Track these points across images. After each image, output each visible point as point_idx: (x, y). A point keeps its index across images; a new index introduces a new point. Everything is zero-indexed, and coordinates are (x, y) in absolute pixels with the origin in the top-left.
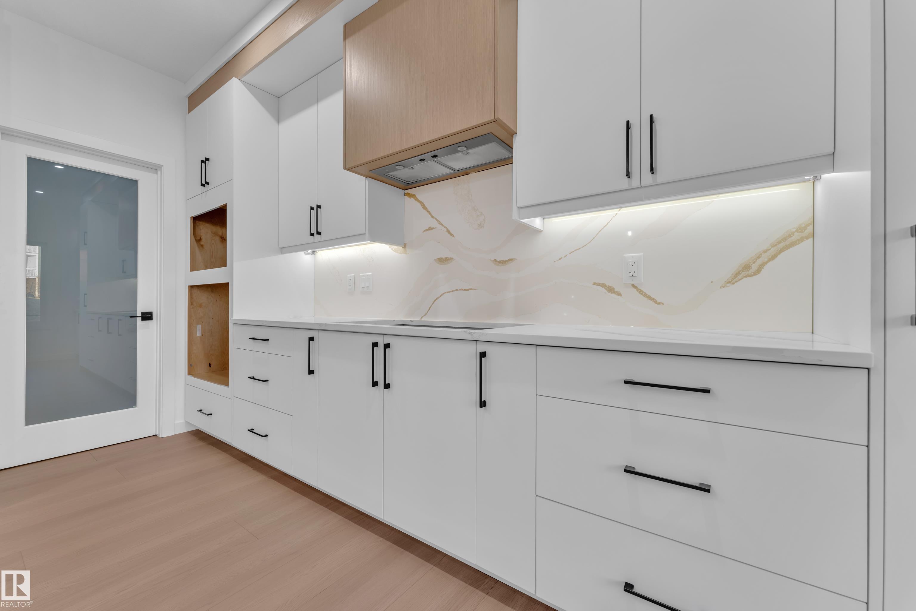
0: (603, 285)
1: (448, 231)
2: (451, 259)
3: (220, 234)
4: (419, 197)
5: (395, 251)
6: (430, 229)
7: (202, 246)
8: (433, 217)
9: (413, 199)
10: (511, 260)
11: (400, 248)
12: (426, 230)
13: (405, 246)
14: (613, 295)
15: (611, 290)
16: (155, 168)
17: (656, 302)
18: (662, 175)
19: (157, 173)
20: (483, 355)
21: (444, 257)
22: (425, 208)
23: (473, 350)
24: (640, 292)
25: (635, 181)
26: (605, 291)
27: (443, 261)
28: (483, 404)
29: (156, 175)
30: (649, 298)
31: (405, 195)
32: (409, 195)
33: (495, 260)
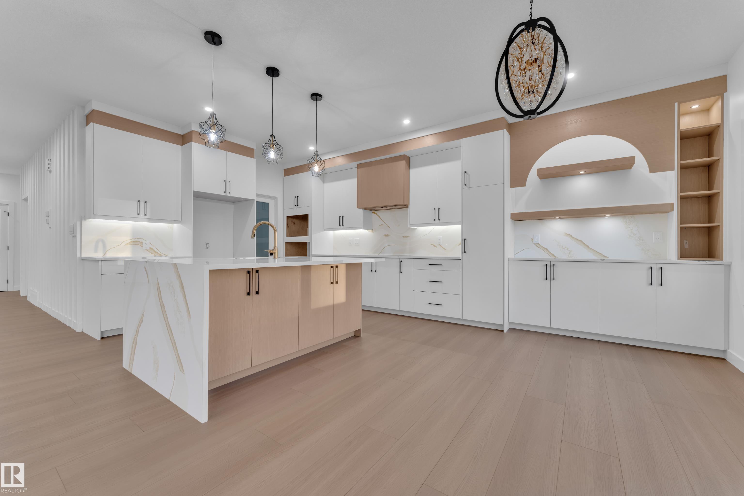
0: (433, 245)
1: (388, 226)
2: (389, 235)
3: (293, 222)
4: (377, 214)
5: (369, 231)
6: (382, 225)
7: (288, 227)
8: (383, 221)
9: (375, 214)
10: (408, 236)
11: (371, 231)
12: (380, 225)
13: (372, 230)
14: (435, 247)
15: (434, 246)
16: (274, 198)
17: (445, 249)
18: (441, 221)
19: (274, 200)
20: (401, 261)
21: (387, 234)
22: (380, 218)
23: (399, 260)
24: (441, 246)
25: (436, 221)
26: (433, 246)
27: (386, 236)
28: (401, 272)
29: (273, 200)
30: (443, 248)
31: (373, 212)
32: (374, 213)
33: (403, 236)
